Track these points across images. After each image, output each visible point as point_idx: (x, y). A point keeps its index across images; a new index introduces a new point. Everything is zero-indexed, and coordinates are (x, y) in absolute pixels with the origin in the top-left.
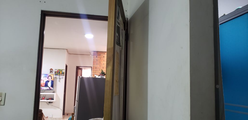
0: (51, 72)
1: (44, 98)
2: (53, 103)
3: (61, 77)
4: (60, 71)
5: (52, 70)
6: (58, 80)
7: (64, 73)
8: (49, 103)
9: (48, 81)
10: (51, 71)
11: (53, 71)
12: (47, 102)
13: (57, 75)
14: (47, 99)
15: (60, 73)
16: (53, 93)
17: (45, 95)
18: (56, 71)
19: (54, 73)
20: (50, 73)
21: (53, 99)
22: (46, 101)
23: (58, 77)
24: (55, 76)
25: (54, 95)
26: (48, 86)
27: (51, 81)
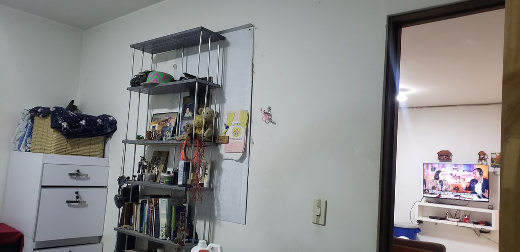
0: (481, 159)
1: (468, 219)
2: (492, 233)
5: (484, 154)
8: (481, 231)
9: (474, 181)
10: (482, 156)
11: (488, 158)
12: (475, 230)
13: (498, 166)
14: (474, 223)
16: (489, 209)
17: (470, 212)
18: (495, 156)
19: (489, 161)
20: (480, 162)
21: (489, 224)
22: (471, 225)
24: (491, 170)
25: (491, 214)
26: (476, 193)
27: (482, 182)
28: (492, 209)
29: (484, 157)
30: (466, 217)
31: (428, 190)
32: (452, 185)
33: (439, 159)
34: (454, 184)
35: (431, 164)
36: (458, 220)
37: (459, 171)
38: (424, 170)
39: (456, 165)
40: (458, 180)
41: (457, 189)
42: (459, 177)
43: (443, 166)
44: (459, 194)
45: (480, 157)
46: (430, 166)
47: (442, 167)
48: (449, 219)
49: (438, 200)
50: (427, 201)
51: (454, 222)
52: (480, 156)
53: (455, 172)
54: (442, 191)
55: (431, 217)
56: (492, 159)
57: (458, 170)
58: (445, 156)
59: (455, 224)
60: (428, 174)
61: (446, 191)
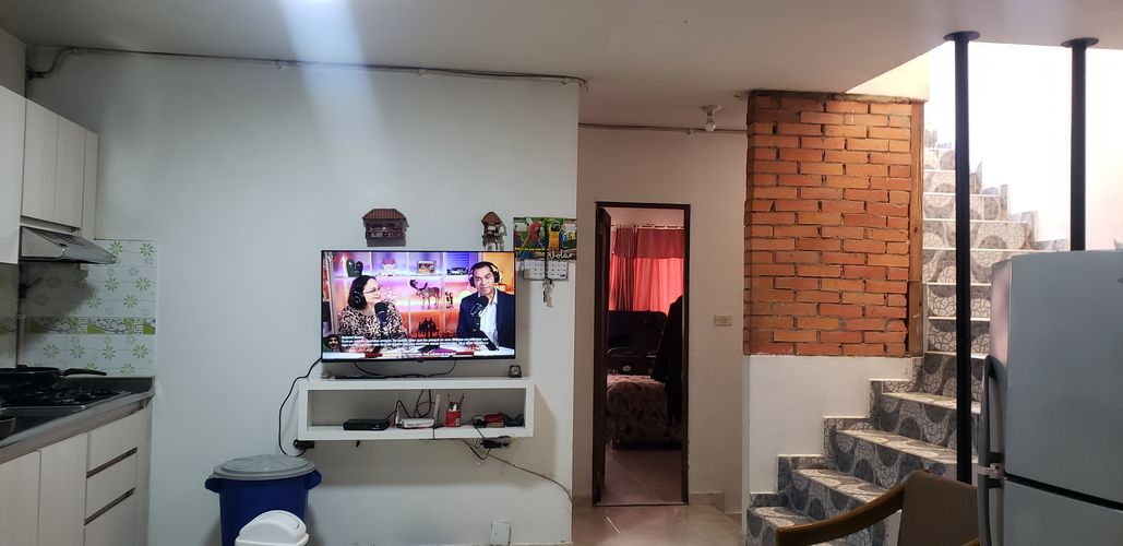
0: (488, 237)
1: (458, 414)
3: (556, 267)
4: (551, 233)
5: (498, 222)
6: (537, 289)
7: (572, 244)
10: (491, 228)
11: (505, 233)
12: (470, 443)
13: (531, 256)
14: (478, 424)
15: (546, 245)
16: (511, 376)
17: (463, 393)
18: (522, 227)
19: (509, 241)
20: (487, 244)
21: (520, 422)
22: (466, 432)
23: (534, 267)
25: (523, 391)
26: (482, 335)
27: (495, 301)
28: (519, 376)
29: (497, 231)
30: (455, 407)
31: (338, 339)
32: (415, 317)
33: (368, 235)
34: (420, 311)
35: (349, 253)
36: (431, 422)
37: (437, 272)
38: (323, 271)
39: (426, 254)
40: (433, 301)
41: (427, 327)
42: (437, 290)
43: (388, 259)
44: (434, 341)
45: (486, 231)
46: (344, 260)
47: (384, 263)
48: (407, 423)
49: (370, 367)
50: (328, 375)
51: (419, 431)
52: (486, 224)
53: (423, 277)
54: (383, 337)
55: (349, 426)
56: (516, 235)
57: (432, 271)
58: (386, 228)
59: (427, 434)
60: (339, 285)
61: (396, 335)
